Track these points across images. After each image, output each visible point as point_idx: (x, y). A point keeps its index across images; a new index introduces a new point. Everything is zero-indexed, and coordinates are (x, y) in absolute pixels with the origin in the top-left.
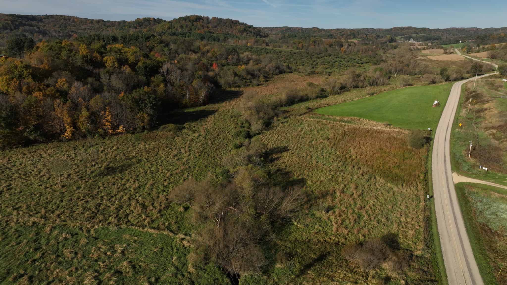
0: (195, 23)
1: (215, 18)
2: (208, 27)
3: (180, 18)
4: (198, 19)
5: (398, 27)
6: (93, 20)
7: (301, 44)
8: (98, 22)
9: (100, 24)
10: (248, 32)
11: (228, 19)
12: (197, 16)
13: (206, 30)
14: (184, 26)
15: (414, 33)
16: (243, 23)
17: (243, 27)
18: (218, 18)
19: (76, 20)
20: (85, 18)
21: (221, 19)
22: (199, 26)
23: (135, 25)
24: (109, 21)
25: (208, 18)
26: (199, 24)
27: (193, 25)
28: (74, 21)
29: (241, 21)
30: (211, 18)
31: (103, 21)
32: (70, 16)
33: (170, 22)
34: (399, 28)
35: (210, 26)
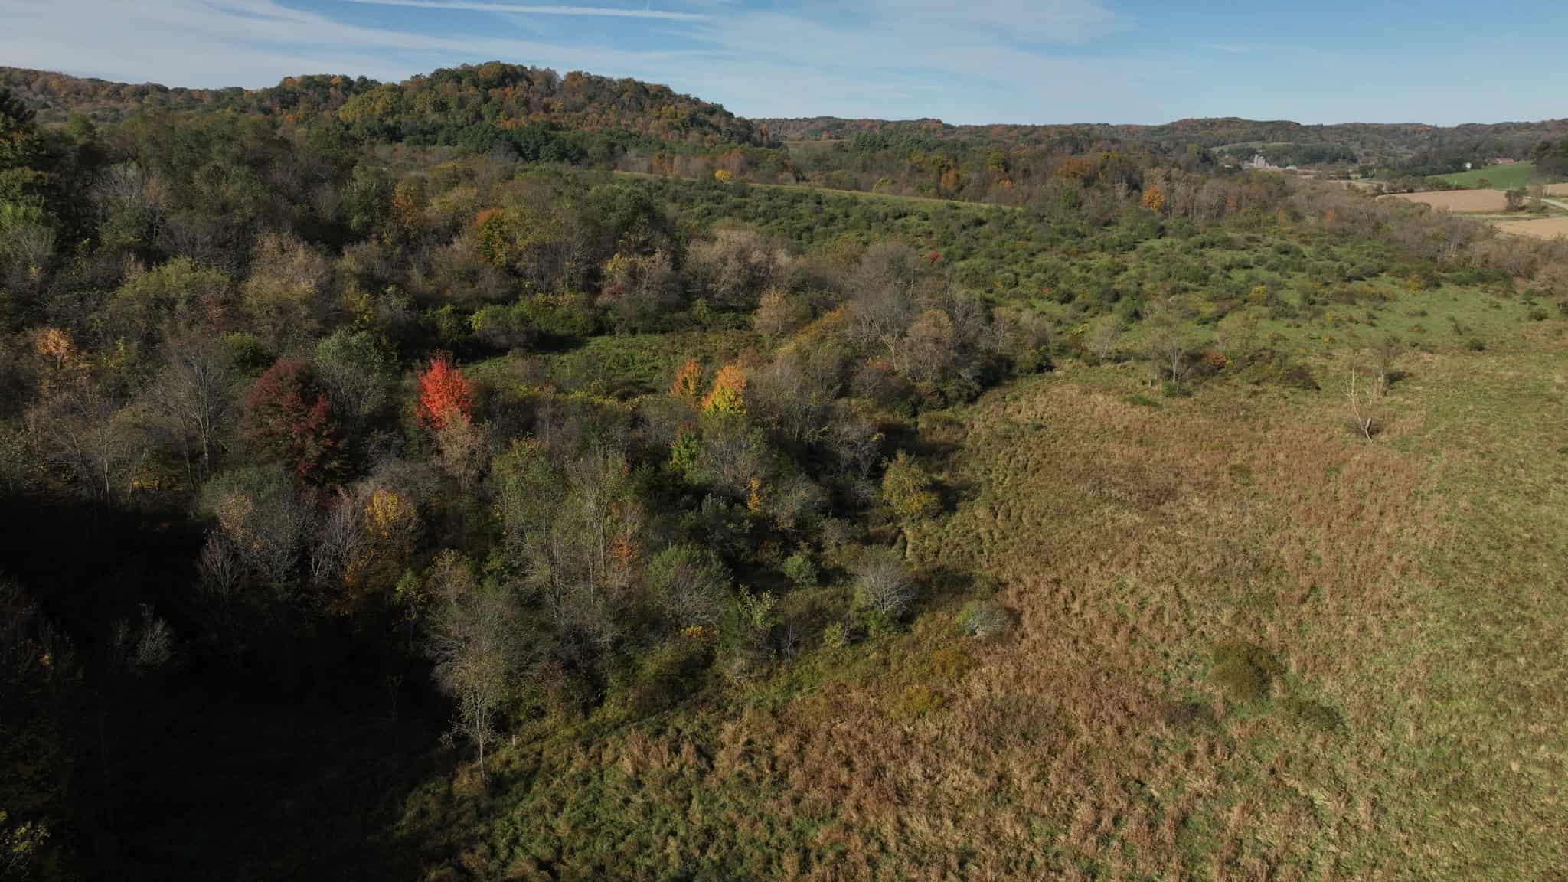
0: (495, 93)
1: (579, 74)
2: (547, 109)
3: (440, 74)
4: (508, 76)
5: (1192, 120)
6: (124, 85)
7: (952, 174)
8: (141, 92)
9: (146, 100)
10: (706, 128)
11: (629, 81)
12: (504, 66)
13: (541, 117)
14: (453, 104)
15: (1252, 140)
16: (687, 97)
17: (685, 112)
18: (590, 78)
19: (54, 84)
20: (91, 80)
21: (602, 79)
22: (511, 103)
23: (268, 103)
24: (180, 91)
25: (549, 77)
26: (512, 94)
27: (487, 100)
28: (45, 89)
29: (678, 89)
30: (562, 74)
31: (162, 89)
32: (36, 73)
33: (397, 90)
34: (1198, 121)
35: (557, 104)
